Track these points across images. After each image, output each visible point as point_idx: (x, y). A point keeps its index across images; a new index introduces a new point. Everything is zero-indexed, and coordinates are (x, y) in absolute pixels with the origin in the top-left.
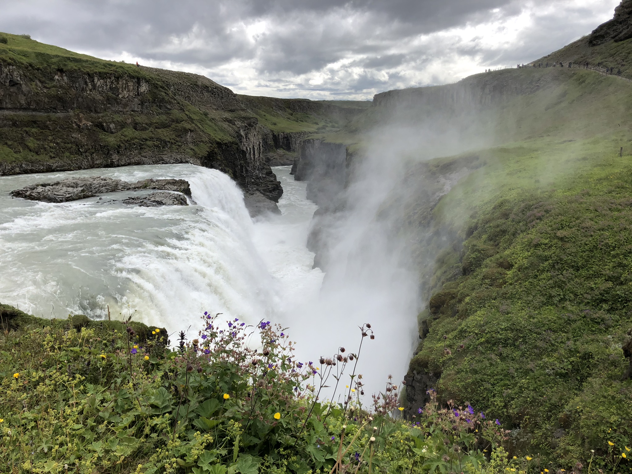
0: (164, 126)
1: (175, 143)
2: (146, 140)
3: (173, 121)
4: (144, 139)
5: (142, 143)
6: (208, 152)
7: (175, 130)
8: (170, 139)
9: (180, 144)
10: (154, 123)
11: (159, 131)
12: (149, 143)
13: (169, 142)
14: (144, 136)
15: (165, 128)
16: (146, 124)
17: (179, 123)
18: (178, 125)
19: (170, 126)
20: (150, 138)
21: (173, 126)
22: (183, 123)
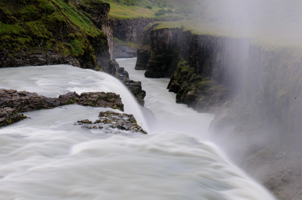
0: (34, 17)
1: (49, 40)
2: (17, 35)
3: (43, 11)
4: (14, 34)
5: (13, 39)
6: (83, 49)
7: (46, 22)
8: (43, 34)
9: (54, 40)
10: (23, 14)
11: (29, 24)
12: (20, 39)
13: (42, 38)
14: (15, 31)
15: (34, 20)
16: (15, 16)
17: (50, 14)
18: (49, 16)
19: (40, 18)
20: (21, 34)
21: (43, 18)
22: (53, 14)
